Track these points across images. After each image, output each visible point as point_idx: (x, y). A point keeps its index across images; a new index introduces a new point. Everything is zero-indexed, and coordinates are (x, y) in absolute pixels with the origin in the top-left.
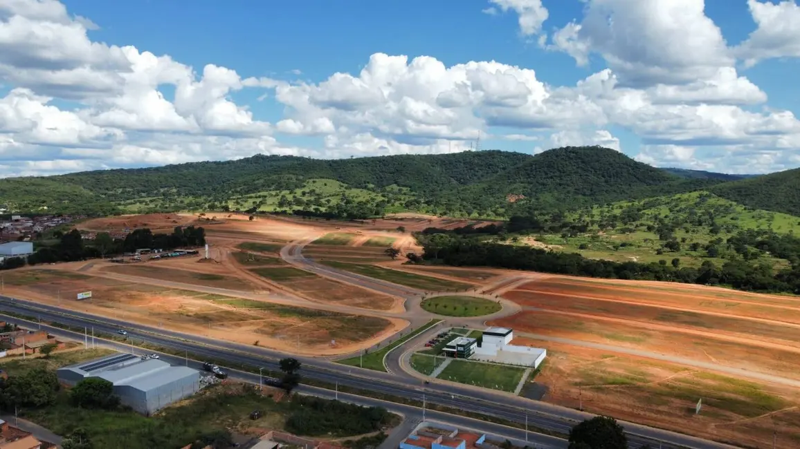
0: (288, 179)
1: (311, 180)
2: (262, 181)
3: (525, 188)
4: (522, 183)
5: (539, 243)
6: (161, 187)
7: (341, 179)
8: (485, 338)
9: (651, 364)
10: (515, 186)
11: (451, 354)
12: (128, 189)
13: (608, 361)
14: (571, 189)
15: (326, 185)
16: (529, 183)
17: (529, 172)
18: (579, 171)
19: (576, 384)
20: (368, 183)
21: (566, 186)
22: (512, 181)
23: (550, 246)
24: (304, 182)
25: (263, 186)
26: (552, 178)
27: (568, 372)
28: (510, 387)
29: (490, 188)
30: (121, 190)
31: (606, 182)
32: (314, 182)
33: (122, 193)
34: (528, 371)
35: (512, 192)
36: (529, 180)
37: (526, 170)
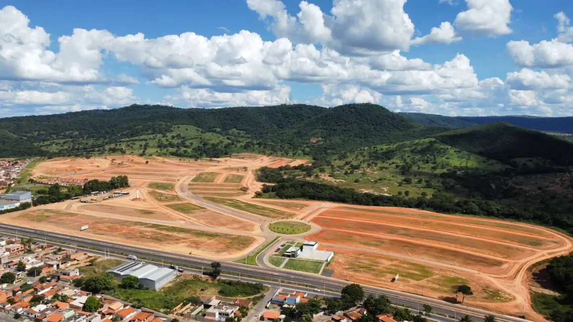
1: (176, 126)
2: (140, 127)
3: (322, 132)
4: (320, 129)
5: (331, 178)
6: (67, 131)
7: (197, 125)
8: (304, 247)
9: (381, 258)
10: (316, 131)
11: (289, 256)
12: (42, 133)
13: (361, 257)
14: (352, 134)
15: (187, 130)
16: (325, 129)
17: (325, 121)
18: (358, 121)
19: (346, 269)
20: (216, 127)
21: (349, 132)
22: (314, 127)
23: (338, 181)
24: (171, 127)
25: (142, 130)
26: (339, 125)
27: (343, 263)
28: (317, 271)
29: (299, 132)
30: (36, 133)
31: (374, 129)
32: (178, 127)
34: (325, 263)
35: (314, 135)
36: (325, 127)
37: (323, 120)
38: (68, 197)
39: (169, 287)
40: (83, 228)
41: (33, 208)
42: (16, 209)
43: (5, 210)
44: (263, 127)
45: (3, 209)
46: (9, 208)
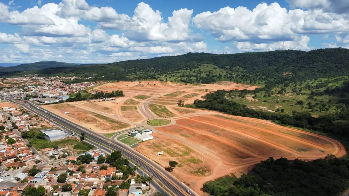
0: (194, 64)
1: (202, 65)
2: (183, 65)
3: (293, 69)
4: (293, 66)
7: (216, 64)
10: (290, 68)
14: (315, 70)
15: (207, 67)
16: (296, 66)
17: (298, 61)
18: (324, 61)
20: (227, 66)
21: (314, 69)
22: (289, 65)
24: (199, 65)
25: (183, 67)
26: (308, 64)
28: (130, 145)
29: (278, 68)
30: (133, 69)
31: (336, 66)
32: (203, 66)
33: (134, 70)
35: (286, 71)
36: (297, 65)
37: (297, 60)
38: (85, 99)
39: (59, 141)
40: (65, 113)
41: (65, 103)
42: (57, 103)
43: (51, 103)
44: (257, 65)
45: (50, 102)
46: (53, 102)
